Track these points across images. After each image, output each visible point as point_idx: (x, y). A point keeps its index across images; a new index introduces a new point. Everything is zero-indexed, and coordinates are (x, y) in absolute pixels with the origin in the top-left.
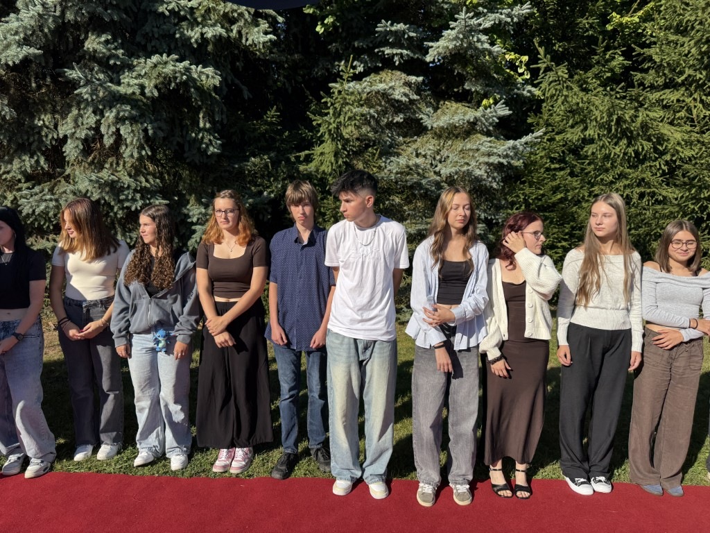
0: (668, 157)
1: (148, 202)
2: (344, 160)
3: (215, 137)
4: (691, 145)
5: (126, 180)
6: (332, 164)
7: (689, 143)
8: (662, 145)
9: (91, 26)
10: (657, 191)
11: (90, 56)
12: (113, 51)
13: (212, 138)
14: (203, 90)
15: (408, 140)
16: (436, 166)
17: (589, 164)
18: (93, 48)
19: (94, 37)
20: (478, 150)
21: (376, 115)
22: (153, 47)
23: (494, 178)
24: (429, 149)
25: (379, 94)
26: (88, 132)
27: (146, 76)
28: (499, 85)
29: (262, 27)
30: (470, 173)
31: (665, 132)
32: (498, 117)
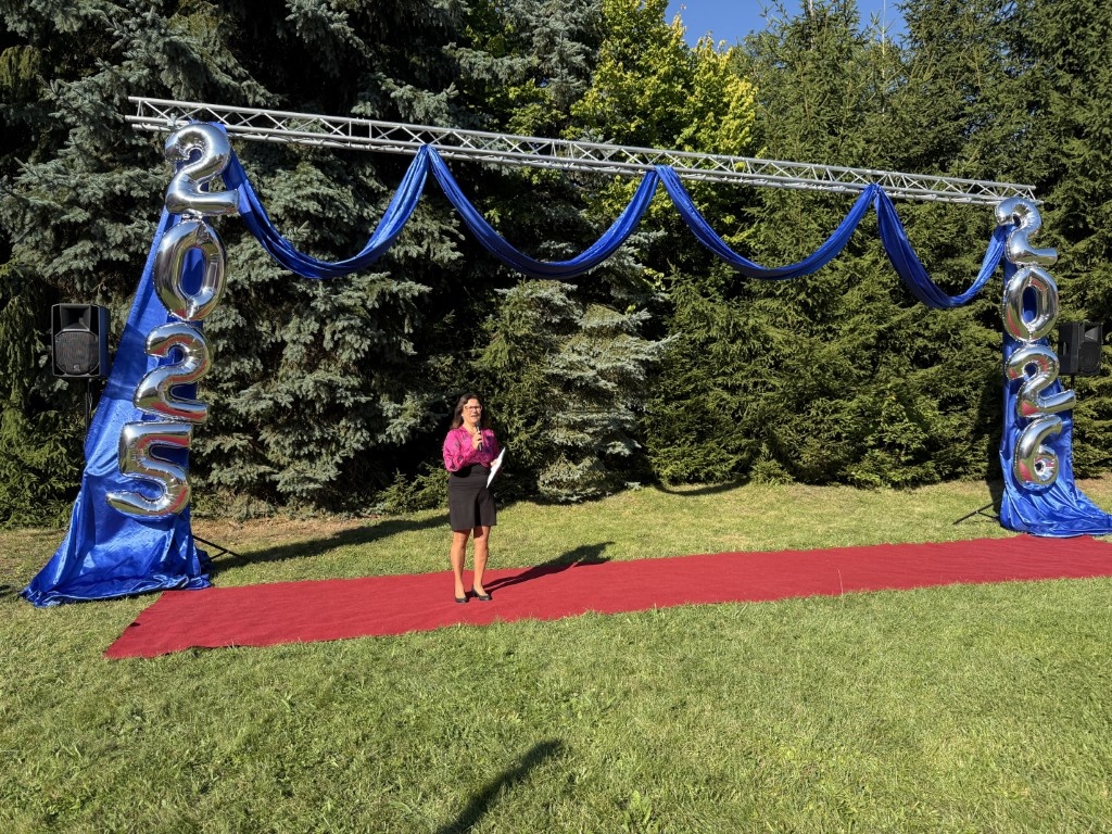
0: (773, 353)
4: (789, 344)
8: (768, 344)
10: (767, 380)
14: (407, 301)
17: (713, 358)
20: (626, 348)
23: (640, 372)
24: (583, 346)
25: (540, 299)
26: (311, 338)
27: (364, 290)
28: (639, 292)
29: (449, 244)
30: (622, 368)
31: (770, 334)
32: (642, 321)
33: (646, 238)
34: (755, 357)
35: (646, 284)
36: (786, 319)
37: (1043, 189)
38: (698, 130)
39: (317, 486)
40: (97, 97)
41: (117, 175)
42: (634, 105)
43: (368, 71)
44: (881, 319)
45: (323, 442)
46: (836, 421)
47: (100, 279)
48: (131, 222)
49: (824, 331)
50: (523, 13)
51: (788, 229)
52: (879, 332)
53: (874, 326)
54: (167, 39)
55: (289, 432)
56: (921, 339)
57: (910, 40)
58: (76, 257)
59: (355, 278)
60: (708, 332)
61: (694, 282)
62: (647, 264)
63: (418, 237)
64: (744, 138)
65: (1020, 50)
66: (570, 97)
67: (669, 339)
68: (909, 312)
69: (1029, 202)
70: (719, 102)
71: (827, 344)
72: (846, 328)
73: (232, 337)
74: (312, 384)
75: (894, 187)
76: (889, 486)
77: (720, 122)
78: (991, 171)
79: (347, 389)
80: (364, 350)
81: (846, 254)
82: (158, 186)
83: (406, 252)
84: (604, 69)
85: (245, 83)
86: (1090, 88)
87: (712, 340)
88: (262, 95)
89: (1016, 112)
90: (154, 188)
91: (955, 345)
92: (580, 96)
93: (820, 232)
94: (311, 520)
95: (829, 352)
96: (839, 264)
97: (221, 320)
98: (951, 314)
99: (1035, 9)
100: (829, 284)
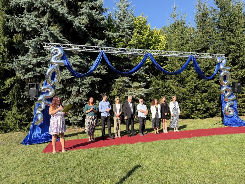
7: (176, 88)
17: (160, 92)
23: (145, 95)
24: (133, 90)
25: (123, 81)
26: (77, 90)
27: (88, 80)
28: (144, 79)
29: (105, 70)
30: (141, 95)
31: (172, 87)
32: (145, 85)
33: (145, 68)
34: (169, 92)
35: (145, 77)
36: (175, 84)
37: (227, 55)
38: (154, 46)
39: (78, 121)
40: (35, 43)
41: (38, 58)
42: (141, 41)
43: (88, 37)
44: (195, 83)
45: (79, 112)
46: (187, 105)
47: (34, 79)
48: (42, 67)
49: (183, 86)
50: (118, 24)
51: (174, 65)
52: (195, 86)
53: (194, 85)
54: (50, 32)
55: (73, 110)
56: (204, 87)
57: (196, 27)
58: (30, 75)
59: (86, 78)
60: (158, 87)
61: (155, 76)
62: (145, 73)
63: (99, 69)
64: (164, 47)
65: (219, 28)
66: (128, 41)
67: (151, 88)
68: (201, 81)
69: (223, 58)
70: (158, 40)
71: (184, 89)
72: (188, 85)
73: (61, 90)
74: (78, 99)
75: (196, 56)
76: (199, 118)
77: (159, 44)
78: (215, 52)
79: (84, 100)
80: (88, 92)
81: (186, 70)
82: (47, 60)
83: (96, 72)
84: (135, 35)
85: (64, 40)
86: (234, 35)
87: (160, 88)
88: (67, 42)
89: (219, 40)
90: (46, 61)
91: (211, 88)
92: (130, 40)
93: (181, 66)
94: (77, 129)
95: (184, 90)
96: (185, 72)
97: (59, 87)
98: (209, 82)
99: (222, 20)
100: (183, 76)
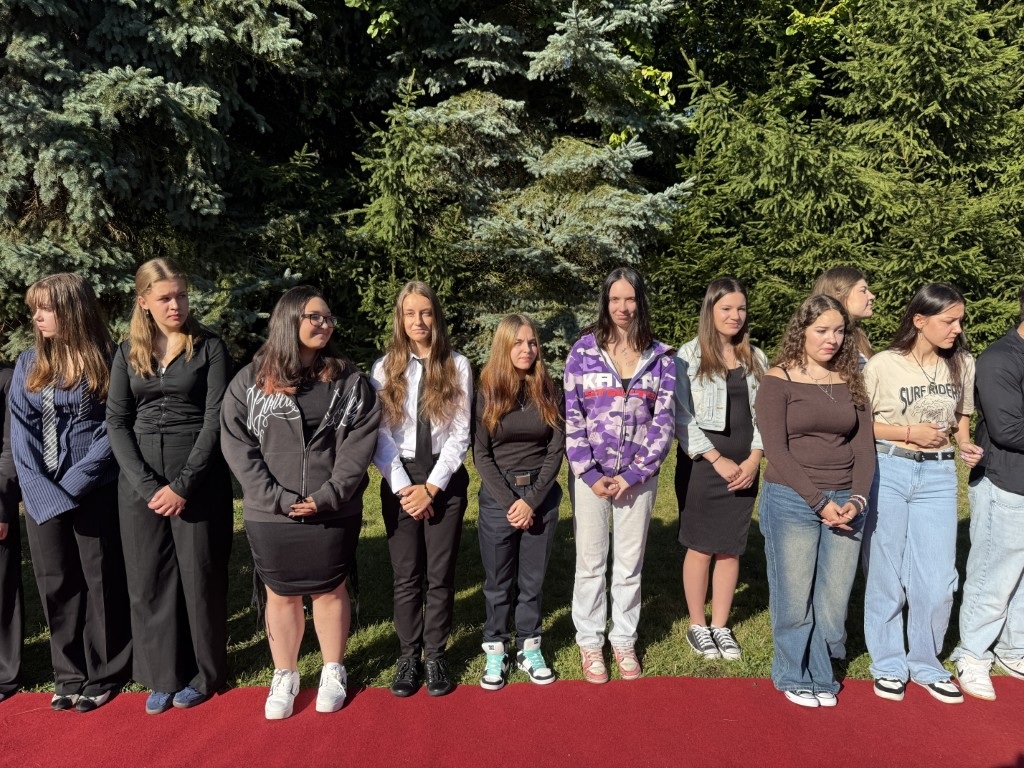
0: (871, 216)
1: (113, 286)
2: (410, 222)
3: (214, 190)
4: (902, 198)
5: (79, 254)
6: (393, 228)
7: (900, 196)
8: (862, 198)
9: (16, 23)
10: (858, 264)
11: (16, 68)
12: (51, 62)
13: (209, 190)
14: (192, 121)
15: (506, 192)
16: (548, 232)
18: (20, 56)
19: (20, 40)
20: (605, 207)
21: (458, 157)
22: (113, 56)
23: (629, 248)
24: (537, 207)
28: (635, 112)
29: (282, 26)
32: (632, 161)
33: (644, 14)
34: (838, 223)
35: (650, 100)
49: (972, 176)
60: (754, 179)
71: (974, 199)
87: (763, 193)
95: (979, 212)
